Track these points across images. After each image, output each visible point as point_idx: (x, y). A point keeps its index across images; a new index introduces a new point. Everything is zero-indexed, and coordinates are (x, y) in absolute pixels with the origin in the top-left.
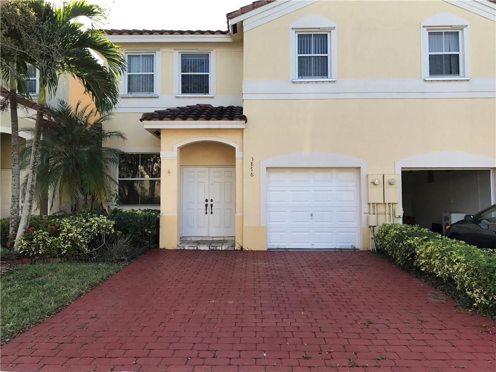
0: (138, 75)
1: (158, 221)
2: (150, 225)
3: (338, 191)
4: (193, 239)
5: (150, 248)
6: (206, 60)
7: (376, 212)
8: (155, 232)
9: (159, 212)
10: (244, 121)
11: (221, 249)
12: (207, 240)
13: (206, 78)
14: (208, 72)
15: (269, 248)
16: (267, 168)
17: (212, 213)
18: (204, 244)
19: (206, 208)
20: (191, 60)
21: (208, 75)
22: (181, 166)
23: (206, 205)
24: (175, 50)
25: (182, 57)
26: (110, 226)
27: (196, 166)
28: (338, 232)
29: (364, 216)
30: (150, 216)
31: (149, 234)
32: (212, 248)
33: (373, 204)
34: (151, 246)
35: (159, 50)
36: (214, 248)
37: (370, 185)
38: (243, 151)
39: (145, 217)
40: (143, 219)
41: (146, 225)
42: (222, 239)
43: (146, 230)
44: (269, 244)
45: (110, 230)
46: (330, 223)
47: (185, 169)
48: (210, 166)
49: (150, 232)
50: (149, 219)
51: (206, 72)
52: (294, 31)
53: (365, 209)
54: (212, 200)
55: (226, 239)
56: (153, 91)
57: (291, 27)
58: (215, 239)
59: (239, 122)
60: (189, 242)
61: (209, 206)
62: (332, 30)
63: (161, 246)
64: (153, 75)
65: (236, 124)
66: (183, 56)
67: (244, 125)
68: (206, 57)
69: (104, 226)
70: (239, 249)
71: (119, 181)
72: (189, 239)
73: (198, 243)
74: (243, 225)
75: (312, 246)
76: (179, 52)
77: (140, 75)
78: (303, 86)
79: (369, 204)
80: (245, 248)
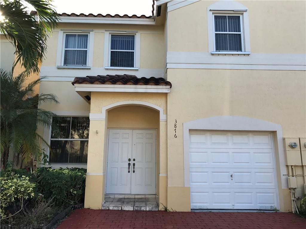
0: (74, 50)
1: (84, 181)
2: (75, 186)
3: (254, 153)
4: (117, 196)
5: (75, 208)
6: (132, 41)
7: (294, 174)
8: (80, 192)
9: (85, 171)
10: (169, 86)
11: (145, 210)
12: (129, 197)
13: (131, 54)
14: (134, 50)
15: (192, 208)
16: (190, 130)
17: (134, 172)
18: (128, 203)
19: (129, 167)
20: (119, 40)
21: (133, 52)
22: (109, 128)
23: (129, 164)
24: (106, 31)
25: (112, 38)
26: (29, 190)
27: (121, 128)
28: (257, 193)
29: (283, 178)
30: (76, 176)
31: (75, 194)
32: (136, 208)
33: (292, 166)
34: (76, 206)
35: (92, 31)
36: (139, 208)
37: (288, 148)
38: (167, 114)
39: (71, 177)
40: (69, 180)
41: (71, 185)
42: (143, 196)
43: (71, 190)
44: (192, 204)
45: (29, 194)
46: (250, 184)
47: (112, 131)
48: (133, 129)
49: (75, 192)
50: (75, 180)
51: (131, 50)
52: (211, 12)
53: (284, 171)
54: (134, 160)
55: (147, 196)
56: (86, 64)
57: (209, 9)
58: (137, 197)
59: (164, 87)
60: (113, 201)
61: (131, 166)
62: (244, 13)
63: (86, 206)
64: (86, 51)
65: (161, 89)
66: (113, 36)
67: (169, 90)
68: (132, 38)
69: (23, 190)
70: (163, 210)
71: (51, 141)
72: (112, 197)
73: (122, 201)
74: (167, 186)
75: (233, 207)
76: (110, 33)
77: (76, 50)
78: (220, 57)
79: (287, 166)
80: (169, 209)
